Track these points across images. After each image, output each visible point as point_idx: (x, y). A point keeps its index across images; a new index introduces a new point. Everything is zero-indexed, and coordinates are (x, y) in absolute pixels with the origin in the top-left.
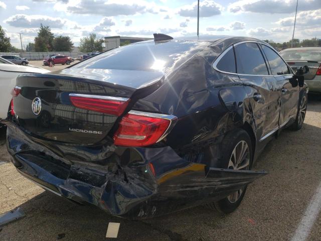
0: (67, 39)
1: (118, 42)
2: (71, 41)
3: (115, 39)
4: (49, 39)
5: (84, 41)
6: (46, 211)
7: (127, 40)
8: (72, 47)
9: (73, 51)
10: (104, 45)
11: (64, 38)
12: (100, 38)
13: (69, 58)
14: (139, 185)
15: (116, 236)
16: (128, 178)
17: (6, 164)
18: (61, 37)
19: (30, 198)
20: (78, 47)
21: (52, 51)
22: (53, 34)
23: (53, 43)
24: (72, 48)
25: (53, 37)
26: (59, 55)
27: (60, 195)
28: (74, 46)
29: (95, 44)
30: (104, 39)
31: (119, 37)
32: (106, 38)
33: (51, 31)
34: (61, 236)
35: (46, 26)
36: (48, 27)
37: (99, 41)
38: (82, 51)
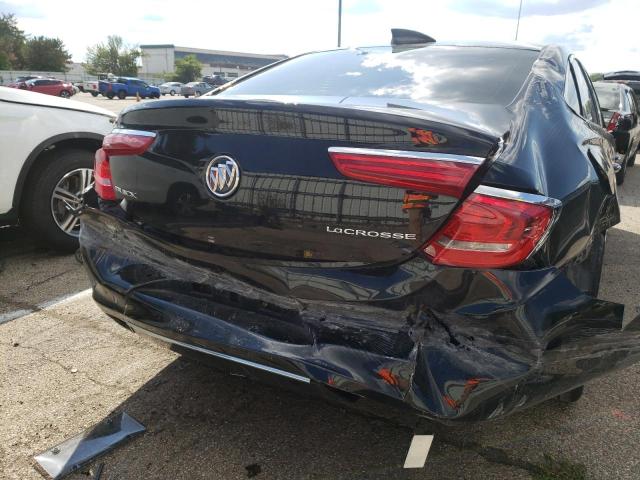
0: (55, 45)
1: (169, 58)
2: (64, 49)
3: (162, 51)
4: (15, 43)
5: (96, 52)
6: (186, 416)
7: (189, 53)
8: (69, 63)
9: (71, 72)
10: (139, 62)
11: (48, 41)
12: (132, 47)
13: (65, 85)
14: (490, 350)
15: (421, 464)
16: (458, 338)
17: (32, 315)
18: (41, 38)
19: (134, 388)
20: (83, 65)
21: (21, 69)
22: (22, 32)
23: (22, 50)
24: (67, 65)
25: (24, 38)
26: (40, 78)
27: (307, 380)
28: (72, 59)
29: (122, 59)
30: (140, 50)
31: (172, 46)
32: (142, 47)
33: (17, 26)
34: (253, 470)
35: (7, 15)
36: (11, 17)
37: (129, 52)
38: (92, 72)
